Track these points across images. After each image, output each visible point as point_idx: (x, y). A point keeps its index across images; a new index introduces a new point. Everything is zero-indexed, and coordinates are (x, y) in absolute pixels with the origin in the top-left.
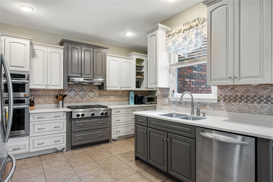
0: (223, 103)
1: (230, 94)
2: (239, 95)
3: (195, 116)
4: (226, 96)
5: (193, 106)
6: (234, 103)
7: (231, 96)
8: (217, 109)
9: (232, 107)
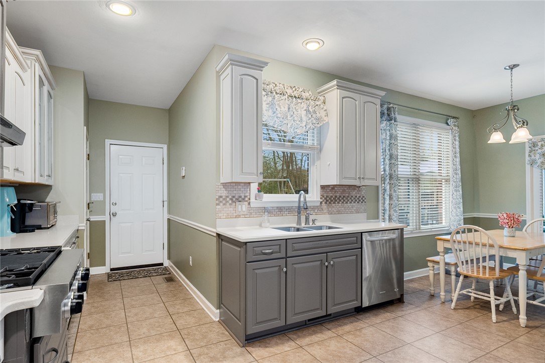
0: (325, 205)
1: (331, 195)
2: (338, 195)
3: (303, 225)
4: (327, 196)
5: (299, 213)
6: (334, 205)
7: (332, 197)
8: (320, 213)
9: (333, 209)
